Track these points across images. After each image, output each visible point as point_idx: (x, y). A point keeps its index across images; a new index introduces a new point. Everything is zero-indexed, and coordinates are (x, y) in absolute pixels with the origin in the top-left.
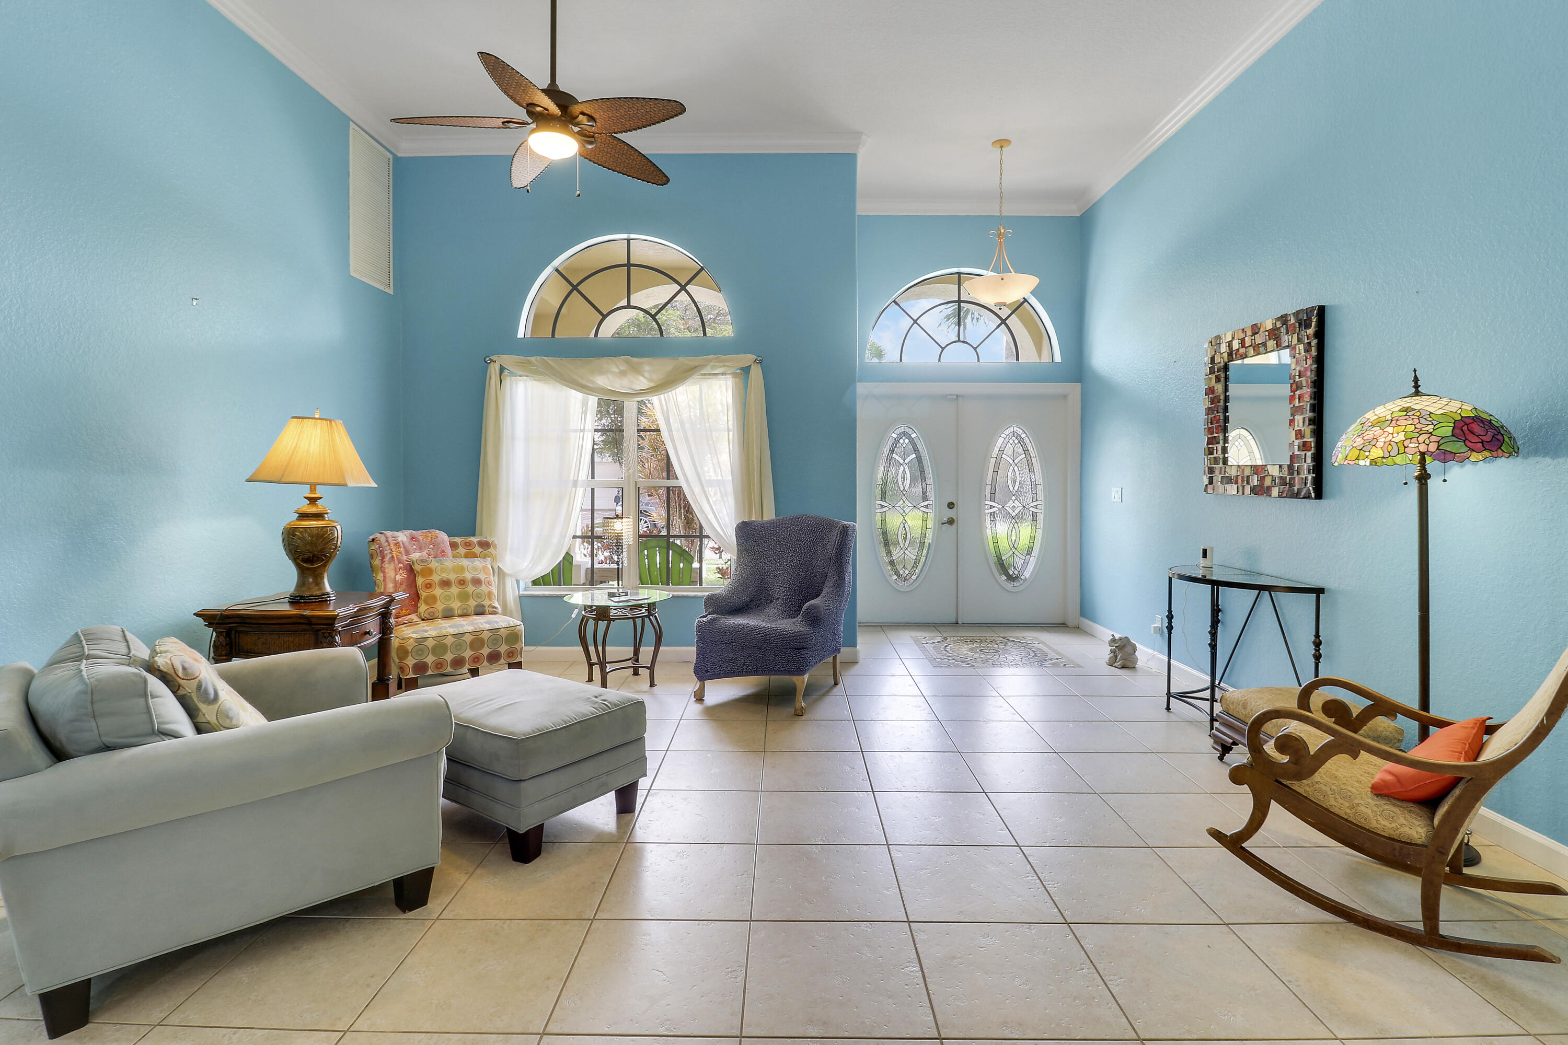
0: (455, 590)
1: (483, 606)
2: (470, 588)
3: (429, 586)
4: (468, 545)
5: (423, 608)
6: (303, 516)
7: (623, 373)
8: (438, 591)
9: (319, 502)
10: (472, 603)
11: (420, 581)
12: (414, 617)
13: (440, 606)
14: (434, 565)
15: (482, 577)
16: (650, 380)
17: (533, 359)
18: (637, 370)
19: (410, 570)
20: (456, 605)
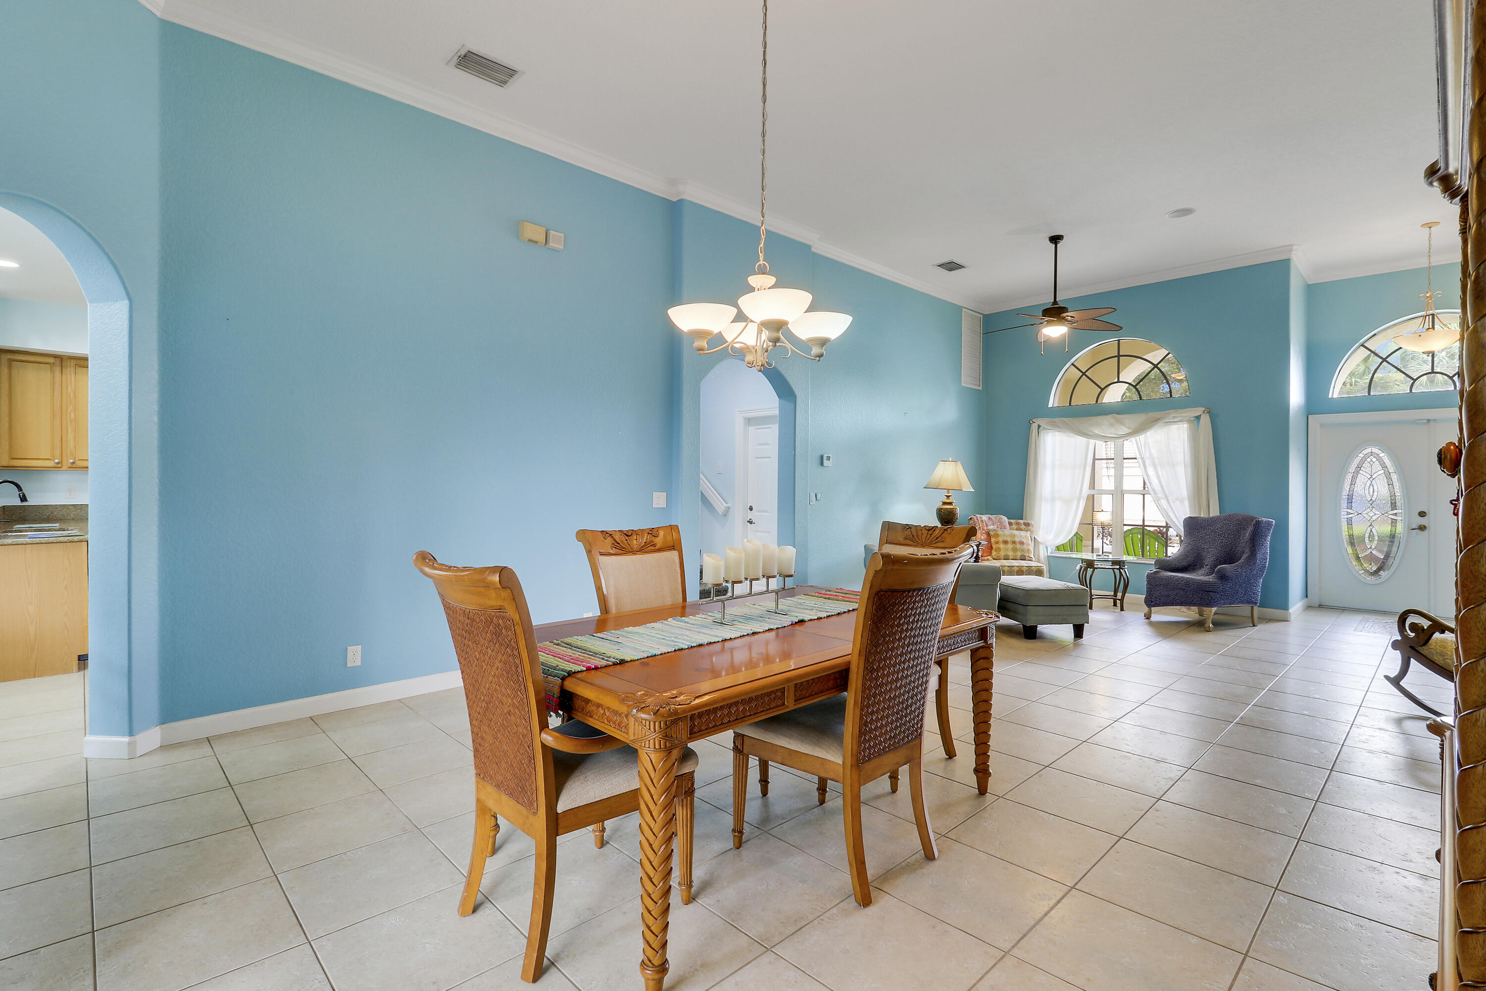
0: (1010, 546)
1: (1025, 556)
2: (1018, 546)
3: (997, 543)
4: (1018, 524)
5: (994, 553)
6: (945, 503)
7: (1112, 425)
8: (1001, 546)
9: (950, 497)
10: (1019, 554)
11: (993, 540)
12: (989, 557)
13: (1002, 553)
14: (1000, 532)
15: (1025, 541)
16: (1129, 428)
17: (1056, 420)
18: (1121, 423)
19: (988, 534)
20: (1010, 554)
